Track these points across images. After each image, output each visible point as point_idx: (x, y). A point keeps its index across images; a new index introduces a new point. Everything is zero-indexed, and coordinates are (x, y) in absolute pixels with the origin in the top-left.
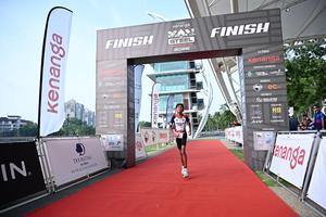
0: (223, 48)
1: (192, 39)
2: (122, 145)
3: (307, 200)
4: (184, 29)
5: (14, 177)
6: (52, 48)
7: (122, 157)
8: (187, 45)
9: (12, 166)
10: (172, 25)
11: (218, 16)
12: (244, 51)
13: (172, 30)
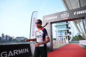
1: (68, 16)
2: (49, 45)
4: (66, 13)
6: (33, 21)
8: (67, 18)
10: (62, 13)
11: (76, 9)
12: (85, 17)
13: (62, 14)
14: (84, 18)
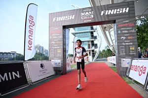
0: (107, 20)
1: (92, 16)
2: (60, 64)
3: (147, 90)
4: (88, 12)
5: (14, 78)
6: (29, 22)
7: (61, 70)
9: (13, 73)
10: (83, 10)
11: (104, 5)
12: (116, 21)
13: (83, 12)
14: (114, 22)
